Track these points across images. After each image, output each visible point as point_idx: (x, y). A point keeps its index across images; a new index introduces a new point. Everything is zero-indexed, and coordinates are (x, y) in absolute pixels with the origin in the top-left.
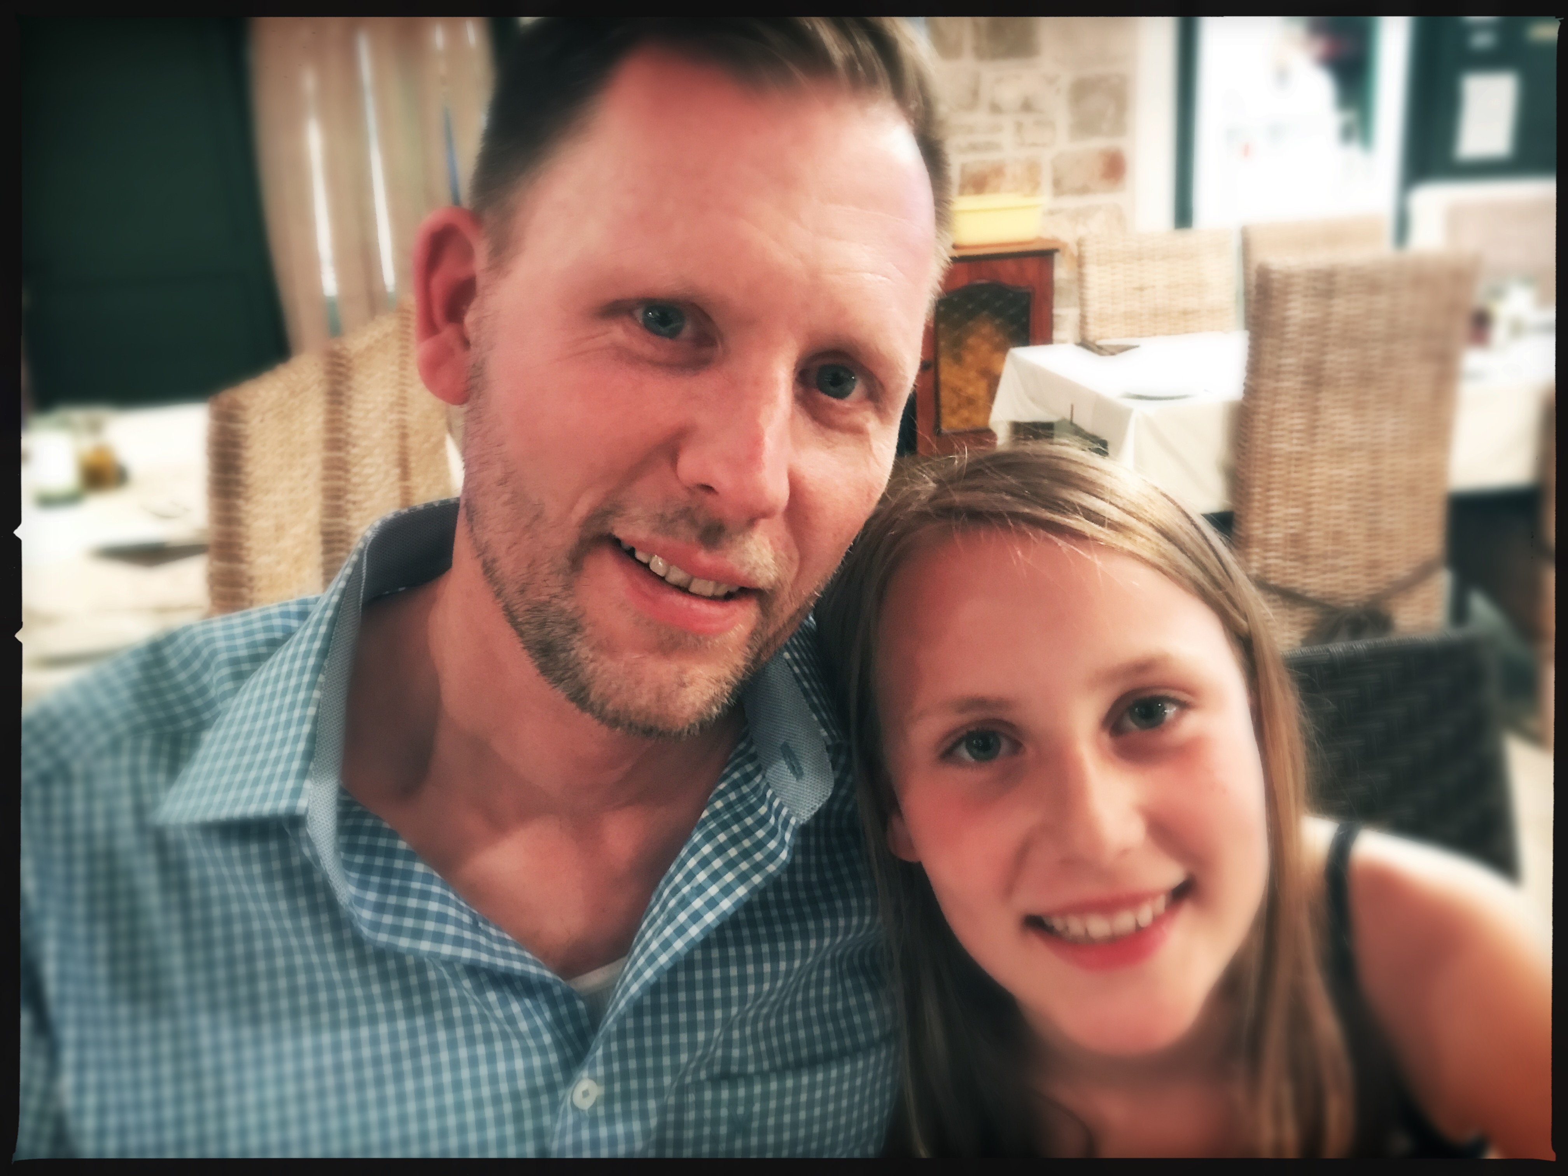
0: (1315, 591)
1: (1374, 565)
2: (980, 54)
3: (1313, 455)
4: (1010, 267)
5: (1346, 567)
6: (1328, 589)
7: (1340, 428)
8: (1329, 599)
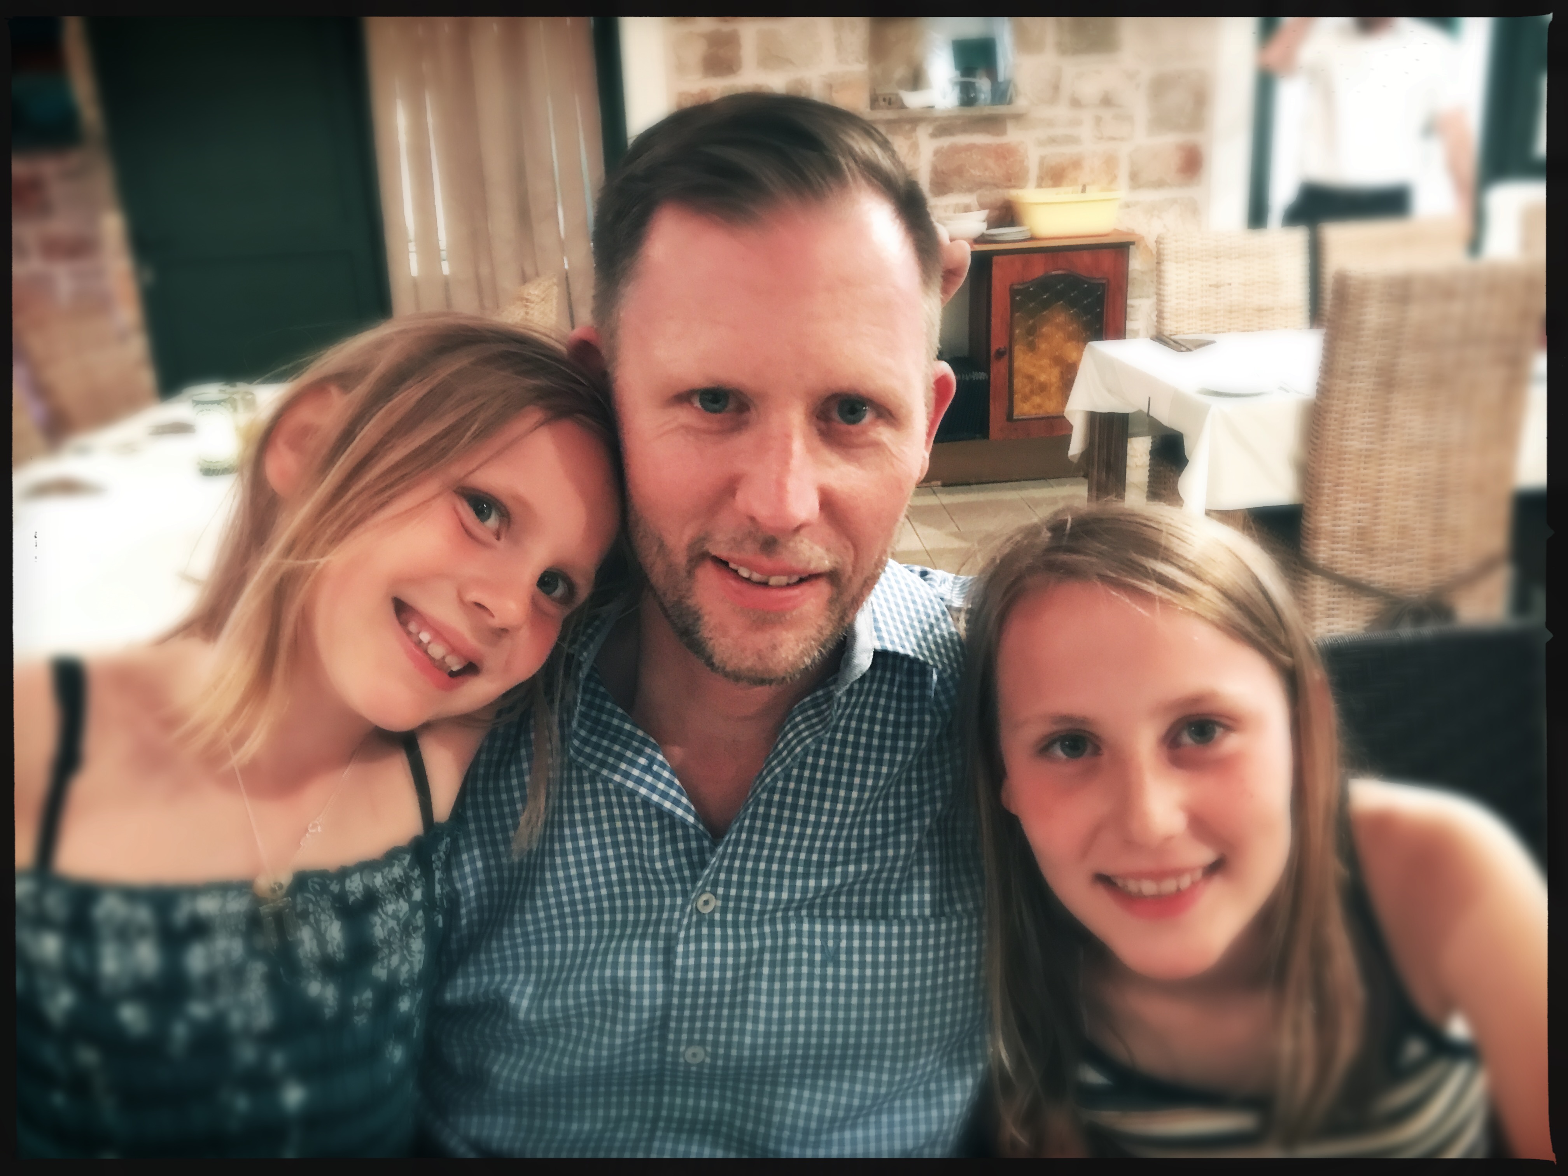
0: (1379, 582)
1: (1437, 559)
2: (1063, 49)
3: (1382, 453)
4: (1087, 257)
5: (1411, 560)
6: (1391, 581)
7: (1410, 428)
8: (1393, 590)
